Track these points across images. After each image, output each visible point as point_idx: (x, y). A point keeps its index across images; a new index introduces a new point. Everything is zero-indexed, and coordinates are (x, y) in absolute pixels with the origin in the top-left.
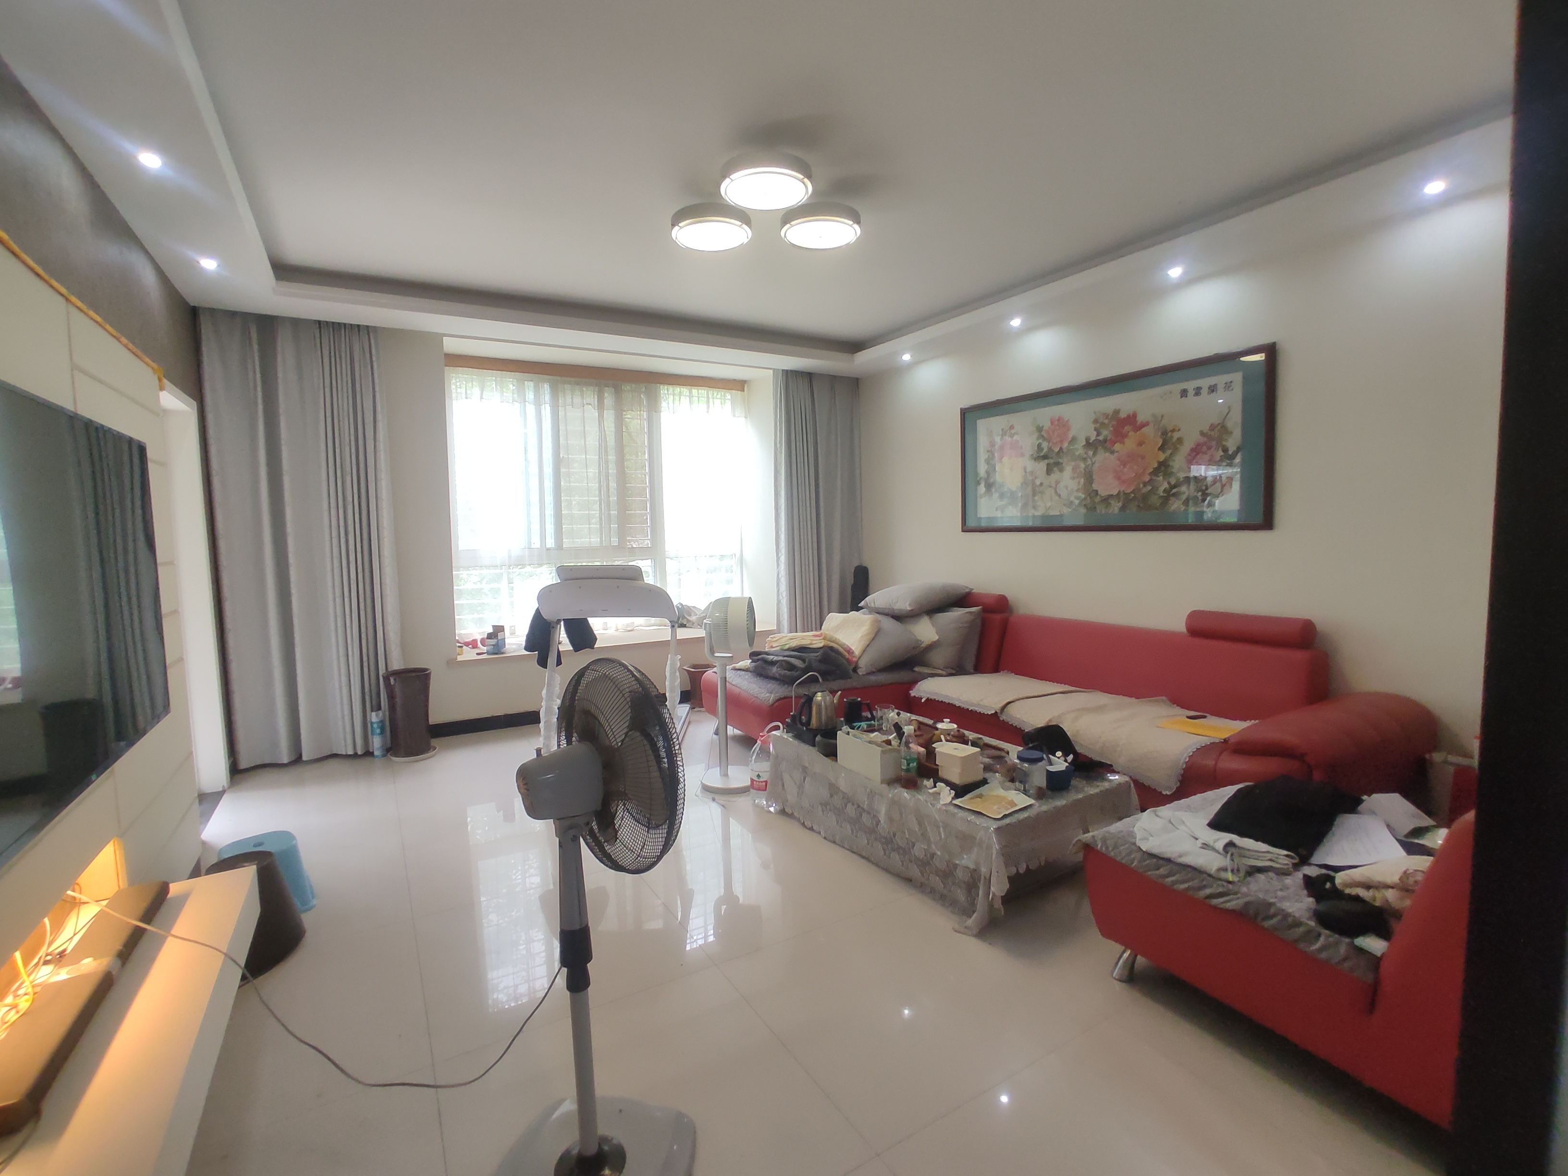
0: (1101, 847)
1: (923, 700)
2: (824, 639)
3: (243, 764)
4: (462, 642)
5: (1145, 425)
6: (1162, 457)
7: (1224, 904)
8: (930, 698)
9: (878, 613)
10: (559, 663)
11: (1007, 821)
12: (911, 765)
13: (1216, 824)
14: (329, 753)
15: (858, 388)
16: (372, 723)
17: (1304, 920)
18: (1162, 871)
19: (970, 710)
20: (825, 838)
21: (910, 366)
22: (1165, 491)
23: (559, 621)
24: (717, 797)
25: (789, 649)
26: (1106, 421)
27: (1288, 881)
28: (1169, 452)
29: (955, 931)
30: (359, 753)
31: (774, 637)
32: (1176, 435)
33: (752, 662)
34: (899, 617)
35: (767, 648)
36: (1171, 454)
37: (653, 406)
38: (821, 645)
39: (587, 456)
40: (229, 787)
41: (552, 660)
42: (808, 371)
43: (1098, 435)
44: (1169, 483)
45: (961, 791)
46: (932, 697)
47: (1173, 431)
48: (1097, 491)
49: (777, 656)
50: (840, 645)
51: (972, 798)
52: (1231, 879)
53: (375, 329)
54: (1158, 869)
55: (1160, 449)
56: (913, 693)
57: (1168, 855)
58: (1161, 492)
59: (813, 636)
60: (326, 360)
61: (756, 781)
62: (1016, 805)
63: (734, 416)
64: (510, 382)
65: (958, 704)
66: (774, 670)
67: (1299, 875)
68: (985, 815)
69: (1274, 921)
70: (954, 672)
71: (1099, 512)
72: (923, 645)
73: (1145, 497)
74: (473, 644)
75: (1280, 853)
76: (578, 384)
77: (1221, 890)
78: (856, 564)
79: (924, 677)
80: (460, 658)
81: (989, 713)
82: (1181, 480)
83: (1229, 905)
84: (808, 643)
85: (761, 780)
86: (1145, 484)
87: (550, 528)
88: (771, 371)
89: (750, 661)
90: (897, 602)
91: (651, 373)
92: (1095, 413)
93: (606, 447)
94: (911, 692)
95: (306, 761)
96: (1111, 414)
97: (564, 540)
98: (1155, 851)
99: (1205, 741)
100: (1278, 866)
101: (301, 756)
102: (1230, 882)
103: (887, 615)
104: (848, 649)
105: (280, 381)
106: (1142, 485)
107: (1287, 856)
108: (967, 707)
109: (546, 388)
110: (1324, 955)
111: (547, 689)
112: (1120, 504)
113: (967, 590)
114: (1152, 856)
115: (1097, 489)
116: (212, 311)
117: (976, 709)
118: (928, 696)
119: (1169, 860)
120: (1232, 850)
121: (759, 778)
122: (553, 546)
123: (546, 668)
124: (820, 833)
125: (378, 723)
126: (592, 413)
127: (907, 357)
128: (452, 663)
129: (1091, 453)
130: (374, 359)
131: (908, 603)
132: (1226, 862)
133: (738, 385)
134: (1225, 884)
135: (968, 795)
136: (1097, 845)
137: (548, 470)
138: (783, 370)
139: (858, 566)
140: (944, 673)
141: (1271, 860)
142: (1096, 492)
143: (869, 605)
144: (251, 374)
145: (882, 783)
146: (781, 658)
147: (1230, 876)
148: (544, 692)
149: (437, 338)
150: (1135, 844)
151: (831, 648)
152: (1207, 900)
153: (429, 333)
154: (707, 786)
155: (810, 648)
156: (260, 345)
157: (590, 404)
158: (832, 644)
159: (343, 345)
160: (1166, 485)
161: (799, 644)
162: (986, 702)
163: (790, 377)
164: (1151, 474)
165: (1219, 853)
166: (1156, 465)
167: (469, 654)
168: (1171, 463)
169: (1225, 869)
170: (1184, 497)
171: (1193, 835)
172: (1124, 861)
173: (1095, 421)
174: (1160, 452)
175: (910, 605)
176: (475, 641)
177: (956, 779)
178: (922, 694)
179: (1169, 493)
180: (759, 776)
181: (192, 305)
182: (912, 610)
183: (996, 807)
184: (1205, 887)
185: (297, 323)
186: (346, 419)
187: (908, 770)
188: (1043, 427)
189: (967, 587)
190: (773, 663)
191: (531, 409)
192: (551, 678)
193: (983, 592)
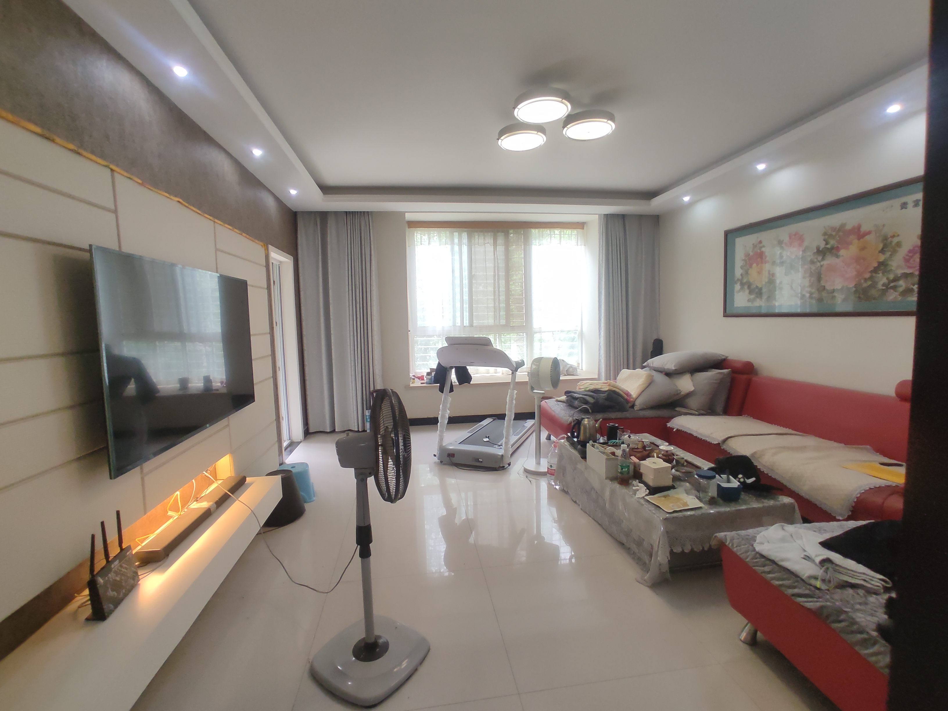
0: (729, 544)
1: (674, 430)
2: (609, 385)
3: (311, 430)
4: (416, 376)
5: (869, 233)
6: (882, 258)
7: (805, 603)
8: (679, 429)
9: (655, 370)
10: (451, 390)
11: (675, 515)
12: (624, 469)
13: (826, 544)
14: (348, 429)
15: (659, 223)
16: (366, 416)
17: (868, 630)
18: (767, 569)
19: (703, 439)
20: (581, 509)
21: (691, 204)
22: (883, 285)
23: (452, 368)
24: (529, 476)
25: (589, 391)
26: (834, 233)
27: (872, 599)
28: (888, 254)
29: (637, 581)
30: (360, 430)
31: (582, 383)
32: (895, 240)
33: (566, 397)
34: (669, 374)
35: (578, 389)
36: (891, 255)
37: (527, 242)
38: (607, 389)
39: (485, 274)
40: (303, 441)
41: (447, 388)
42: (623, 214)
43: (827, 244)
44: (887, 279)
45: (654, 491)
46: (680, 428)
47: (893, 236)
48: (824, 286)
49: (579, 394)
50: (620, 390)
51: (659, 497)
52: (818, 586)
53: (372, 212)
54: (764, 566)
55: (880, 252)
56: (669, 425)
57: (773, 558)
58: (880, 286)
59: (603, 383)
60: (349, 231)
61: (550, 469)
62: (688, 506)
63: (578, 245)
64: (445, 233)
65: (695, 434)
66: (576, 403)
67: (886, 596)
68: (662, 509)
69: (843, 624)
70: (705, 413)
71: (825, 302)
72: (682, 393)
73: (865, 291)
74: (421, 378)
75: (875, 576)
76: (481, 232)
77: (807, 592)
78: (655, 337)
79: (680, 414)
80: (412, 385)
81: (715, 443)
82: (899, 275)
83: (809, 605)
84: (600, 387)
85: (552, 469)
86: (866, 280)
87: (466, 314)
88: (597, 216)
89: (566, 396)
90: (667, 364)
91: (525, 222)
92: (824, 227)
93: (498, 267)
94: (667, 424)
95: (337, 432)
96: (838, 227)
97: (474, 321)
98: (764, 553)
99: (882, 483)
100: (869, 586)
101: (335, 430)
102: (819, 589)
103: (661, 372)
104: (627, 393)
105: (329, 243)
106: (862, 281)
107: (880, 579)
108: (702, 437)
109: (465, 235)
110: (873, 659)
111: (442, 405)
112: (843, 296)
113: (724, 357)
114: (762, 556)
115: (824, 285)
116: (303, 212)
117: (707, 439)
118: (678, 427)
119: (773, 562)
120: (828, 565)
121: (551, 467)
122: (468, 325)
123: (443, 393)
124: (579, 505)
125: (369, 416)
126: (490, 248)
127: (686, 199)
128: (408, 388)
129: (820, 258)
130: (371, 227)
131: (673, 365)
132: (819, 572)
133: (580, 226)
134: (813, 589)
135: (657, 494)
136: (727, 542)
137: (466, 282)
138: (604, 215)
139: (656, 339)
140: (697, 413)
141: (865, 580)
142: (824, 288)
143: (649, 365)
144: (317, 241)
145: (606, 479)
146: (581, 396)
147: (818, 584)
148: (441, 406)
149: (402, 214)
150: (752, 545)
151: (614, 392)
152: (793, 597)
153: (397, 212)
154: (527, 469)
155: (602, 391)
156: (321, 228)
157: (489, 243)
158: (614, 389)
159: (357, 221)
160: (884, 280)
161: (595, 388)
162: (714, 436)
163: (609, 218)
164: (871, 272)
165: (815, 564)
166: (876, 265)
167: (418, 383)
168: (890, 263)
169: (816, 578)
170: (901, 289)
171: (804, 548)
172: (741, 556)
173: (825, 234)
174: (880, 254)
175: (674, 366)
176: (423, 376)
177: (651, 484)
178: (674, 426)
179: (888, 286)
180: (551, 466)
181: (295, 211)
182: (675, 370)
183: (672, 505)
184: (795, 587)
185: (336, 214)
186: (357, 260)
187: (621, 473)
188: (783, 240)
189: (723, 355)
190: (576, 399)
191: (456, 248)
192: (445, 399)
193: (735, 359)
